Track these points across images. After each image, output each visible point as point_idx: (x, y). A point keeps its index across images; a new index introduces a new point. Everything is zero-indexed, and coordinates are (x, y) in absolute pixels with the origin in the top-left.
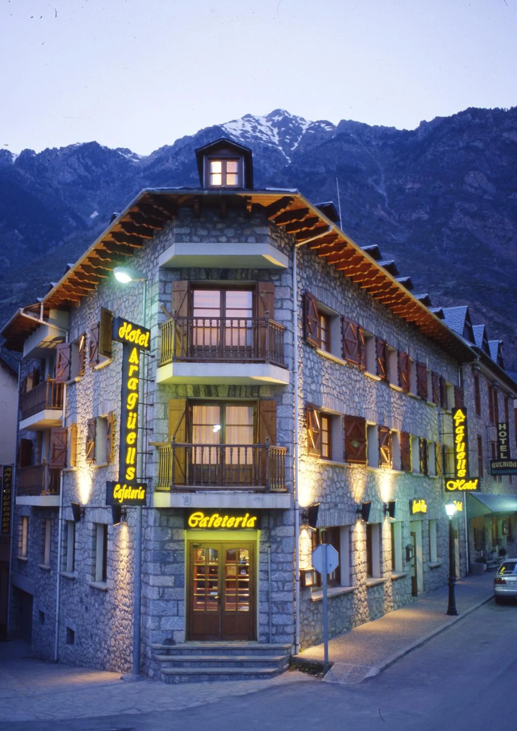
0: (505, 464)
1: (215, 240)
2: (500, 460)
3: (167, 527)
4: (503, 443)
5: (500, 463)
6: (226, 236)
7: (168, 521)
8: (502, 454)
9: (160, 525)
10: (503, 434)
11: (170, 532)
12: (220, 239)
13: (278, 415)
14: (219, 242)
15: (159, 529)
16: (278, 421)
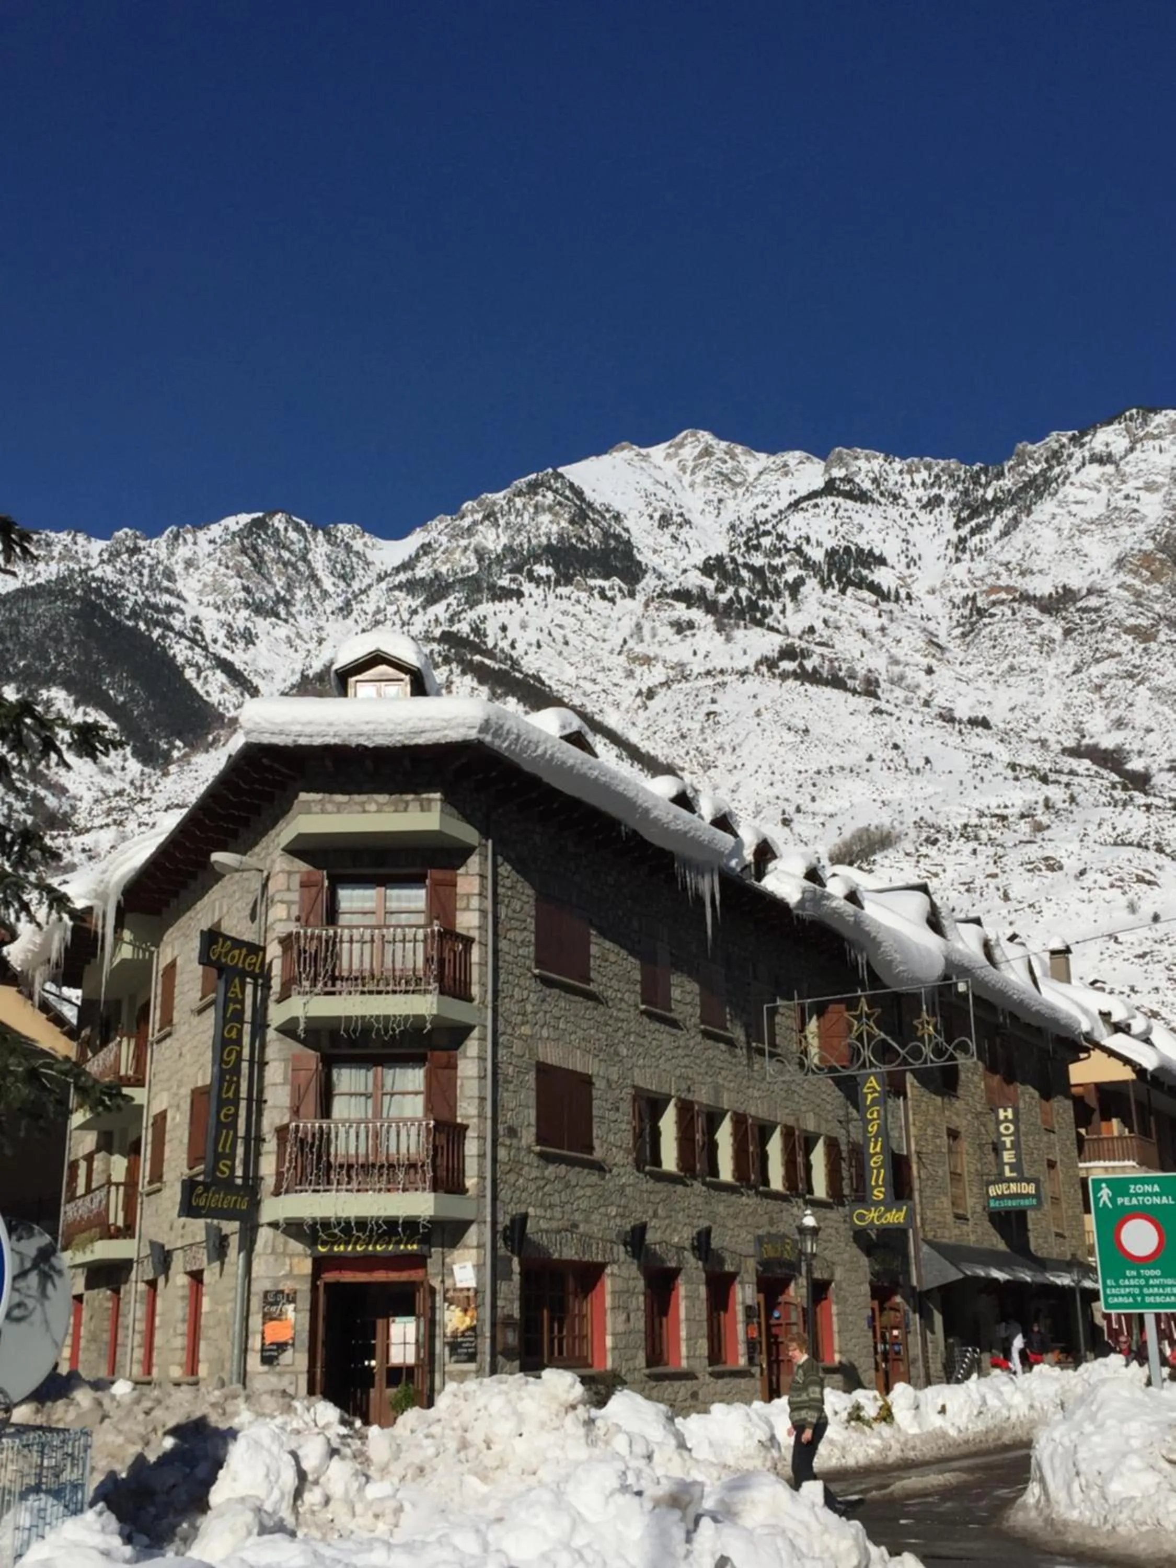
0: (1014, 1188)
1: (359, 808)
2: (1001, 1179)
3: (284, 1254)
4: (1008, 1145)
5: (1005, 1186)
6: (377, 802)
7: (286, 1244)
8: (1007, 1168)
9: (273, 1252)
10: (1007, 1128)
11: (288, 1261)
12: (368, 807)
13: (459, 1073)
14: (364, 811)
15: (272, 1259)
16: (459, 1082)
